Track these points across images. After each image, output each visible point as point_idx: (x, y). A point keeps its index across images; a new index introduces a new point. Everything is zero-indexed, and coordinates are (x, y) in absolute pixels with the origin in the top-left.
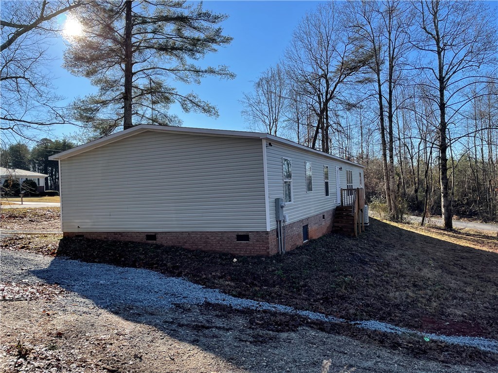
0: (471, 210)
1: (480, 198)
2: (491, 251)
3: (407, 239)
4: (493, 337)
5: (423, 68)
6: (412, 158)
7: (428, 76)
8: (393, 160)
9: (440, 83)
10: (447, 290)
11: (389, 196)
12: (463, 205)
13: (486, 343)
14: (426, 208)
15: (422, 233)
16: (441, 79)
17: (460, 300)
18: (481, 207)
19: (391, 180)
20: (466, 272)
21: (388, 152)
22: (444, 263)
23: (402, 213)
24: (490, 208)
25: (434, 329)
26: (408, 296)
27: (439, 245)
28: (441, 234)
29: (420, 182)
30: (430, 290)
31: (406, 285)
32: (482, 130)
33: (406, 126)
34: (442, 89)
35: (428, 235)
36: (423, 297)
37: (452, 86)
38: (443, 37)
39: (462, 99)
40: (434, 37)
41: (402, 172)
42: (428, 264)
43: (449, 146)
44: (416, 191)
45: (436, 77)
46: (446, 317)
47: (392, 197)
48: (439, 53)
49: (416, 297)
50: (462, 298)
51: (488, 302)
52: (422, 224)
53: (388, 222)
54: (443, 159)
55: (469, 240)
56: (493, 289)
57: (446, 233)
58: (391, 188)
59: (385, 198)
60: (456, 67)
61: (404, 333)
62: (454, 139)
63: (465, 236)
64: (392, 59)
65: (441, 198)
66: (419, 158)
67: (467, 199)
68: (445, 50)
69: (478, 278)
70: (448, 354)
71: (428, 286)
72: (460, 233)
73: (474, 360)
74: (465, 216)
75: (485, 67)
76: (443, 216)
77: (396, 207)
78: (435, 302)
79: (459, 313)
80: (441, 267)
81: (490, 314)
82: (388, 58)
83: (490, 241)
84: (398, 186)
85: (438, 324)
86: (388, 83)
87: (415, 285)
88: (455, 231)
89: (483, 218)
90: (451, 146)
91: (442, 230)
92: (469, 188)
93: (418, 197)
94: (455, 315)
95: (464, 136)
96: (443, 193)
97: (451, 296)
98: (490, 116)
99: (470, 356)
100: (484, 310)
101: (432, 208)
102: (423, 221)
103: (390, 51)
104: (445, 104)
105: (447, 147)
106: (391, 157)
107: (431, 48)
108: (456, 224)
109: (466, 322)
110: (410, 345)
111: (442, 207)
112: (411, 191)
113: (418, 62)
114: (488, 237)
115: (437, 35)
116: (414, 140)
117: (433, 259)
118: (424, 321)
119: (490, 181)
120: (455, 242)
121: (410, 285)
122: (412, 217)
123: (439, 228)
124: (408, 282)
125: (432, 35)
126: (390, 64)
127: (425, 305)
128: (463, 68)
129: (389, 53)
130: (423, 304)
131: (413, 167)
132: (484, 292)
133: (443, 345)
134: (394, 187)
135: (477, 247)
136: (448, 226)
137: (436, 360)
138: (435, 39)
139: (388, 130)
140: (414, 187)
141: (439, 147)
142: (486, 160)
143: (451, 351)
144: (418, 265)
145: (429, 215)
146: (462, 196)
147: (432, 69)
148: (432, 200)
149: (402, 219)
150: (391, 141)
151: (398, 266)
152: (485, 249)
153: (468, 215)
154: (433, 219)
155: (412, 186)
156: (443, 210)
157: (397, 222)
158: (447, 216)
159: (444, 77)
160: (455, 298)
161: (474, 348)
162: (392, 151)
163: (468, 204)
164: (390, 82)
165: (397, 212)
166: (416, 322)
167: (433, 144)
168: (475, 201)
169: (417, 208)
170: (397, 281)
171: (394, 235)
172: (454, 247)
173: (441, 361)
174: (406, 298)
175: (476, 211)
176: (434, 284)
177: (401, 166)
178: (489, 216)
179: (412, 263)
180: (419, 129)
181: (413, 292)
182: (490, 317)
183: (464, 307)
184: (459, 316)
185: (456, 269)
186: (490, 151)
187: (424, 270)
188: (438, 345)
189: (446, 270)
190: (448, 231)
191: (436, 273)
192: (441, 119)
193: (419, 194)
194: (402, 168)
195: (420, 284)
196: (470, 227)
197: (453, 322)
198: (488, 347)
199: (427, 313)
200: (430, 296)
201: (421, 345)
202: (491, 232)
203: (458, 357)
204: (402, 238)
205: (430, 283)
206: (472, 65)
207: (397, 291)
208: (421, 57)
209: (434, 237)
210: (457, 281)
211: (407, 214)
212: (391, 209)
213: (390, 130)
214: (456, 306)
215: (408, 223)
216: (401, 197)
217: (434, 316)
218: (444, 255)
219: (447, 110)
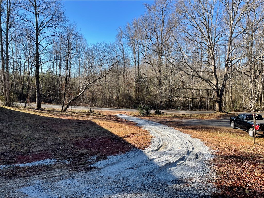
0: (51, 99)
1: (55, 93)
2: (58, 117)
3: (15, 115)
4: (53, 158)
5: (27, 20)
6: (20, 70)
7: (30, 25)
8: (8, 70)
9: (36, 31)
10: (34, 140)
11: (5, 91)
12: (47, 96)
13: (49, 161)
14: (27, 98)
15: (24, 112)
16: (37, 29)
17: (40, 143)
18: (55, 97)
19: (7, 82)
20: (45, 129)
21: (5, 65)
22: (34, 126)
23: (13, 101)
24: (59, 98)
25: (23, 161)
26: (10, 147)
27: (33, 117)
28: (35, 111)
29: (25, 84)
30: (25, 141)
31: (10, 141)
32: (57, 59)
33: (17, 52)
34: (37, 35)
35: (28, 113)
36: (19, 146)
37: (42, 35)
38: (38, 7)
39: (47, 43)
40: (34, 5)
41: (14, 78)
42: (25, 128)
43: (40, 65)
44: (23, 89)
45: (34, 27)
46: (31, 153)
47: (7, 92)
48: (36, 15)
49: (16, 146)
50: (41, 142)
51: (53, 141)
52: (25, 107)
53: (4, 107)
54: (37, 72)
55: (48, 114)
56: (56, 135)
57: (38, 111)
58: (7, 87)
59: (3, 92)
60: (45, 25)
61: (5, 168)
62: (43, 62)
63: (46, 112)
64: (9, 10)
65: (35, 93)
66: (25, 70)
67: (49, 93)
68: (39, 14)
69: (51, 131)
70: (29, 172)
71: (23, 139)
72: (44, 110)
73: (42, 171)
74: (47, 102)
75: (58, 29)
76: (36, 102)
77: (9, 98)
78: (26, 147)
79: (38, 150)
80: (32, 129)
81: (53, 147)
82: (6, 9)
83: (58, 113)
84: (11, 85)
85: (26, 158)
86: (6, 24)
87: (16, 140)
88: (42, 109)
89: (56, 102)
90: (41, 66)
91: (36, 109)
92: (50, 88)
93: (24, 92)
94: (36, 151)
95: (48, 61)
96: (36, 90)
97: (35, 142)
98: (60, 54)
99: (40, 170)
100: (51, 146)
101: (31, 98)
102: (25, 105)
103: (8, 5)
104: (39, 43)
105: (39, 66)
106: (7, 68)
107: (32, 10)
108: (43, 106)
109: (41, 154)
110: (7, 173)
111: (36, 97)
112: (20, 89)
113: (25, 16)
114: (57, 111)
115: (35, 4)
116: (21, 60)
117: (29, 125)
118: (18, 158)
119: (60, 85)
120: (41, 115)
121: (13, 140)
122: (19, 103)
123: (34, 109)
124: (12, 139)
125: (32, 4)
126: (7, 13)
127: (20, 150)
128: (48, 26)
129: (7, 6)
130: (19, 149)
131: (21, 75)
132: (52, 137)
133: (26, 168)
134: (8, 86)
135: (52, 117)
136: (39, 107)
137: (21, 177)
138: (34, 6)
139: (6, 52)
140: (21, 87)
141: (35, 66)
142: (58, 75)
143: (31, 170)
144: (20, 129)
145: (29, 102)
146: (47, 92)
147: (32, 22)
148: (30, 94)
149: (13, 105)
150: (7, 59)
151: (7, 131)
152: (55, 117)
153: (49, 101)
154: (31, 104)
155: (20, 86)
156: (36, 99)
157: (10, 107)
158: (38, 102)
159: (38, 29)
160: (37, 143)
161: (43, 165)
162: (8, 64)
163: (50, 96)
164: (8, 24)
165: (10, 101)
166: (14, 160)
167: (32, 63)
168: (53, 94)
169: (22, 98)
170: (5, 140)
171: (7, 114)
172: (41, 117)
173: (24, 177)
174: (9, 148)
175: (53, 99)
176: (27, 138)
177: (14, 74)
178: (59, 101)
179: (16, 128)
180: (25, 55)
181: (14, 144)
182: (53, 149)
183: (41, 146)
184: (38, 151)
185: (40, 128)
186: (60, 71)
187: (23, 131)
188: (24, 169)
189: (35, 129)
190: (38, 110)
191: (29, 132)
192: (37, 51)
193: (24, 90)
194: (14, 76)
195: (19, 139)
196: (49, 107)
197: (35, 155)
198: (50, 162)
199: (21, 154)
200: (24, 144)
201: (14, 172)
202: (59, 109)
203: (34, 172)
204: (11, 116)
205: (25, 137)
206: (52, 26)
207: (4, 145)
208: (26, 14)
209: (31, 113)
210: (40, 134)
211: (16, 102)
212: (6, 99)
213: (7, 52)
214: (37, 147)
215: (17, 107)
216: (13, 92)
217: (25, 154)
218: (35, 122)
219: (40, 47)
